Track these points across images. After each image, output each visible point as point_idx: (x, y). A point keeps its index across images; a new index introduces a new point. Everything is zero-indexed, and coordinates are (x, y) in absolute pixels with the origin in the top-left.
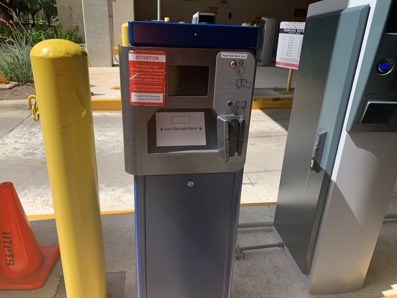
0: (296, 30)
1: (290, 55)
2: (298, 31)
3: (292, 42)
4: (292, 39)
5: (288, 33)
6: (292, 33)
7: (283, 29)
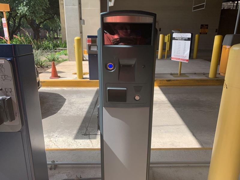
0: (182, 38)
1: (179, 53)
2: (183, 38)
3: (180, 45)
4: (180, 43)
5: (177, 40)
6: (180, 40)
7: (175, 38)
